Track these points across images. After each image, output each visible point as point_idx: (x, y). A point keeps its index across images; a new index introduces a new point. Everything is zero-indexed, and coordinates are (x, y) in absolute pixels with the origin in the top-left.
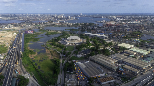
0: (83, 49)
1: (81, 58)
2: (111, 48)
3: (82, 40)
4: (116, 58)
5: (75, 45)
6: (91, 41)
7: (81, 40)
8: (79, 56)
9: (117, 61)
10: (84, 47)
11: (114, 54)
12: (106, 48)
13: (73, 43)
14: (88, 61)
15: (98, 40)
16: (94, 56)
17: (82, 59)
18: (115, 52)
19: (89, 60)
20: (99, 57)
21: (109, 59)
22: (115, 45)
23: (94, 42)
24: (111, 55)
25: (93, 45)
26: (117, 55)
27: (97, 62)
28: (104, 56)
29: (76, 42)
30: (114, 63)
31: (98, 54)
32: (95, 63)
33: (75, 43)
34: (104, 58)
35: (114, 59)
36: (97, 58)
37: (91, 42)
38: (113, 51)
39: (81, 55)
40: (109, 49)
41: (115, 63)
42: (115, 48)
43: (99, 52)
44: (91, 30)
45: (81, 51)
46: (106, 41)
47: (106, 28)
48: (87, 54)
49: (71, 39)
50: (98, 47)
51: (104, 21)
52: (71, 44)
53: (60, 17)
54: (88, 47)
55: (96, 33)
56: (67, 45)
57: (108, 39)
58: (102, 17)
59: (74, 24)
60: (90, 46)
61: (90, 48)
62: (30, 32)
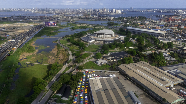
0: (114, 50)
1: (103, 67)
2: (169, 51)
3: (118, 36)
4: (180, 75)
5: (104, 43)
6: (133, 39)
7: (116, 36)
8: (102, 62)
9: (181, 81)
10: (116, 47)
11: (174, 63)
12: (159, 52)
14: (114, 75)
15: (148, 38)
16: (130, 64)
17: (104, 69)
18: (178, 60)
19: (117, 72)
20: (140, 68)
21: (161, 74)
22: (179, 48)
23: (139, 41)
24: (167, 66)
25: (134, 45)
26: (183, 67)
27: (132, 79)
28: (150, 68)
29: (106, 39)
30: (172, 85)
31: (139, 61)
32: (128, 79)
33: (104, 41)
34: (150, 71)
35: (174, 77)
36: (134, 70)
37: (133, 41)
38: (173, 59)
39: (104, 62)
40: (164, 54)
41: (175, 85)
42: (179, 53)
43: (142, 59)
44: (139, 25)
45: (109, 54)
46: (161, 41)
47: (164, 23)
48: (118, 60)
49: (99, 34)
50: (143, 50)
51: (163, 16)
52: (97, 42)
53: (102, 11)
54: (126, 47)
55: (146, 28)
56: (90, 43)
57: (165, 37)
58: (161, 11)
59: (117, 17)
60: (129, 47)
61: (127, 50)
62: (52, 24)
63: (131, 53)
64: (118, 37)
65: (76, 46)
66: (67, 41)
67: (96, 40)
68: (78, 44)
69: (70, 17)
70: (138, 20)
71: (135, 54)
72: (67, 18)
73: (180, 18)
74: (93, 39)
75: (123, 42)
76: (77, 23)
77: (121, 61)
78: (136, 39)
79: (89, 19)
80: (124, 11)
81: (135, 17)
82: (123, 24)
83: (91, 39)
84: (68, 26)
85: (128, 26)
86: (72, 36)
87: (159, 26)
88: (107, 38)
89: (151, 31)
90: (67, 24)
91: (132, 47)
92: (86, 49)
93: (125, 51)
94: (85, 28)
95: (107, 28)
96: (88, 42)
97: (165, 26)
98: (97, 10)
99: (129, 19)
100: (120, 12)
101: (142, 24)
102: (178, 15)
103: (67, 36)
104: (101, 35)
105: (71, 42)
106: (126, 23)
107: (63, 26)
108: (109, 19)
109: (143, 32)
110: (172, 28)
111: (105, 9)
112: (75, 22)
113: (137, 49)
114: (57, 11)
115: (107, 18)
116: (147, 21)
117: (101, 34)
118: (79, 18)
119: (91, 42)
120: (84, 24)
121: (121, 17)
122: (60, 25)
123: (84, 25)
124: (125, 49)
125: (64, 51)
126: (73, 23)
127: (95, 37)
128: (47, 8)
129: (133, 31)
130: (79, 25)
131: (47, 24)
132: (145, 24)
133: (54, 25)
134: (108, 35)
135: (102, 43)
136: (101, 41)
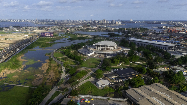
0: (118, 66)
2: (185, 68)
5: (105, 56)
7: (118, 49)
10: (120, 62)
13: (101, 52)
23: (146, 54)
25: (141, 59)
33: (105, 54)
37: (138, 54)
39: (106, 83)
43: (155, 79)
44: (142, 36)
45: (112, 71)
46: (172, 54)
47: (168, 34)
48: (124, 80)
49: (99, 46)
50: (154, 66)
51: (164, 27)
52: (97, 55)
53: (102, 22)
54: (131, 62)
55: (150, 40)
56: (89, 57)
57: (175, 50)
58: (161, 23)
59: (117, 28)
60: (135, 62)
61: (134, 65)
62: (48, 35)
63: (140, 70)
64: (121, 49)
65: (72, 60)
66: (62, 53)
67: (95, 53)
68: (74, 57)
69: (69, 27)
70: (140, 31)
71: (145, 72)
72: (66, 28)
73: (183, 30)
74: (92, 52)
75: (127, 56)
76: (76, 33)
77: (128, 82)
78: (141, 52)
79: (88, 29)
80: (124, 22)
81: (136, 28)
82: (125, 35)
83: (90, 52)
84: (65, 37)
85: (130, 37)
86: (69, 48)
87: (163, 37)
88: (108, 51)
89: (157, 42)
90: (65, 35)
91: (139, 62)
92: (83, 64)
93: (132, 67)
94: (84, 38)
95: (108, 39)
96: (86, 55)
97: (170, 37)
98: (97, 21)
99: (131, 30)
100: (120, 23)
101: (144, 35)
102: (180, 27)
103: (62, 48)
105: (66, 55)
106: (128, 34)
107: (60, 37)
108: (109, 30)
109: (148, 44)
110: (178, 40)
111: (104, 20)
112: (74, 33)
113: (145, 64)
114: (56, 22)
115: (107, 29)
116: (150, 32)
117: (102, 46)
118: (78, 29)
119: (90, 55)
120: (83, 34)
121: (121, 28)
122: (58, 36)
123: (83, 36)
124: (131, 65)
125: (56, 67)
126: (72, 33)
128: (47, 19)
129: (137, 42)
130: (78, 36)
131: (43, 34)
132: (148, 36)
133: (51, 36)
134: (110, 47)
135: (102, 56)
136: (101, 54)
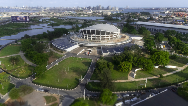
3: (127, 37)
5: (100, 53)
7: (124, 37)
13: (92, 45)
33: (99, 48)
49: (89, 32)
52: (83, 50)
56: (68, 54)
62: (22, 19)
64: (127, 39)
67: (81, 46)
74: (76, 44)
83: (72, 44)
88: (105, 42)
96: (61, 51)
104: (94, 35)
117: (93, 32)
119: (69, 50)
127: (81, 39)
134: (108, 33)
135: (95, 52)
136: (92, 47)
